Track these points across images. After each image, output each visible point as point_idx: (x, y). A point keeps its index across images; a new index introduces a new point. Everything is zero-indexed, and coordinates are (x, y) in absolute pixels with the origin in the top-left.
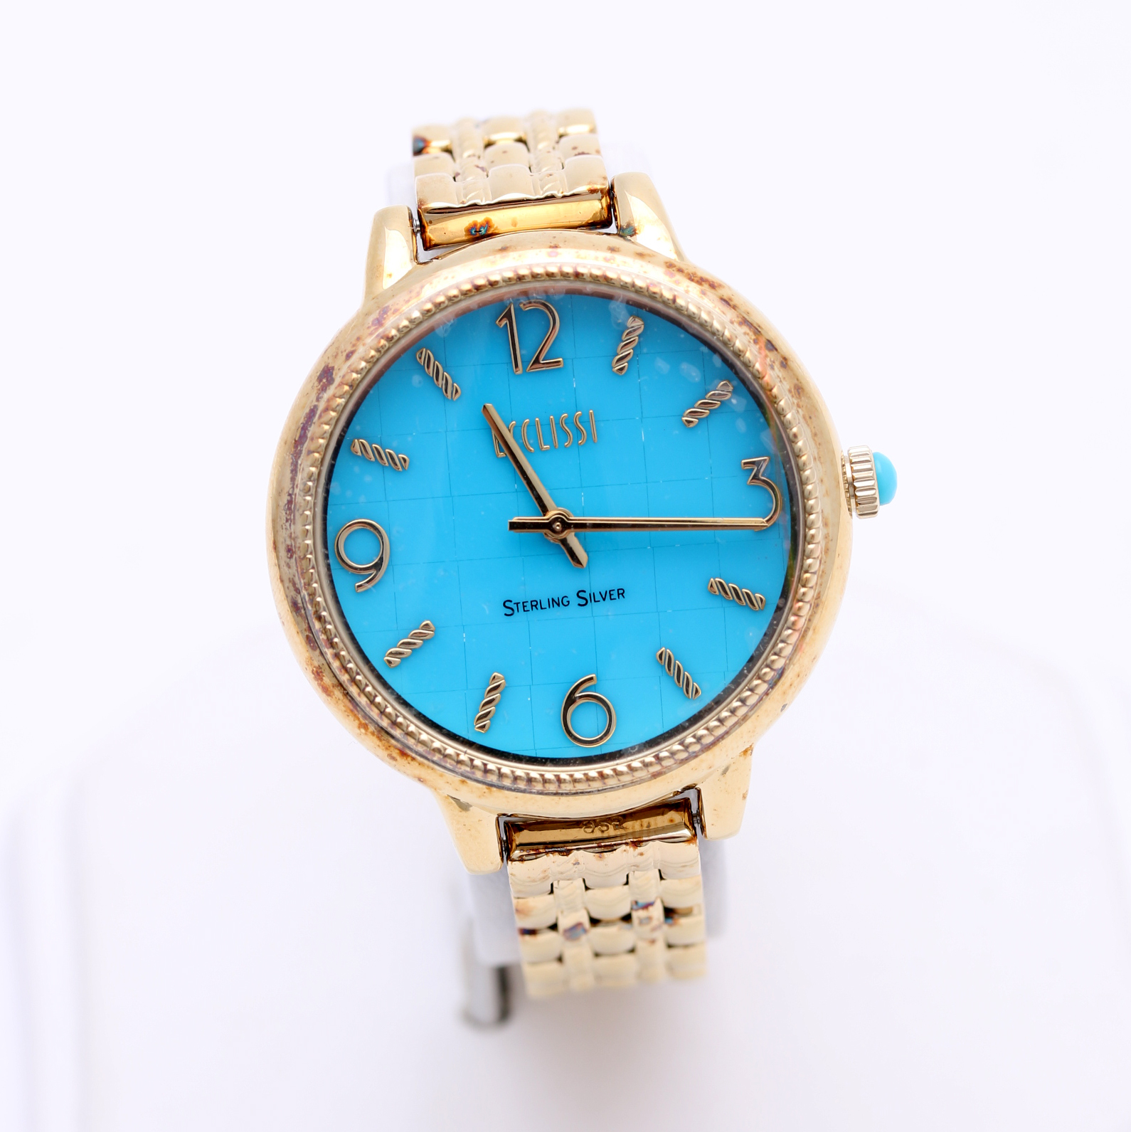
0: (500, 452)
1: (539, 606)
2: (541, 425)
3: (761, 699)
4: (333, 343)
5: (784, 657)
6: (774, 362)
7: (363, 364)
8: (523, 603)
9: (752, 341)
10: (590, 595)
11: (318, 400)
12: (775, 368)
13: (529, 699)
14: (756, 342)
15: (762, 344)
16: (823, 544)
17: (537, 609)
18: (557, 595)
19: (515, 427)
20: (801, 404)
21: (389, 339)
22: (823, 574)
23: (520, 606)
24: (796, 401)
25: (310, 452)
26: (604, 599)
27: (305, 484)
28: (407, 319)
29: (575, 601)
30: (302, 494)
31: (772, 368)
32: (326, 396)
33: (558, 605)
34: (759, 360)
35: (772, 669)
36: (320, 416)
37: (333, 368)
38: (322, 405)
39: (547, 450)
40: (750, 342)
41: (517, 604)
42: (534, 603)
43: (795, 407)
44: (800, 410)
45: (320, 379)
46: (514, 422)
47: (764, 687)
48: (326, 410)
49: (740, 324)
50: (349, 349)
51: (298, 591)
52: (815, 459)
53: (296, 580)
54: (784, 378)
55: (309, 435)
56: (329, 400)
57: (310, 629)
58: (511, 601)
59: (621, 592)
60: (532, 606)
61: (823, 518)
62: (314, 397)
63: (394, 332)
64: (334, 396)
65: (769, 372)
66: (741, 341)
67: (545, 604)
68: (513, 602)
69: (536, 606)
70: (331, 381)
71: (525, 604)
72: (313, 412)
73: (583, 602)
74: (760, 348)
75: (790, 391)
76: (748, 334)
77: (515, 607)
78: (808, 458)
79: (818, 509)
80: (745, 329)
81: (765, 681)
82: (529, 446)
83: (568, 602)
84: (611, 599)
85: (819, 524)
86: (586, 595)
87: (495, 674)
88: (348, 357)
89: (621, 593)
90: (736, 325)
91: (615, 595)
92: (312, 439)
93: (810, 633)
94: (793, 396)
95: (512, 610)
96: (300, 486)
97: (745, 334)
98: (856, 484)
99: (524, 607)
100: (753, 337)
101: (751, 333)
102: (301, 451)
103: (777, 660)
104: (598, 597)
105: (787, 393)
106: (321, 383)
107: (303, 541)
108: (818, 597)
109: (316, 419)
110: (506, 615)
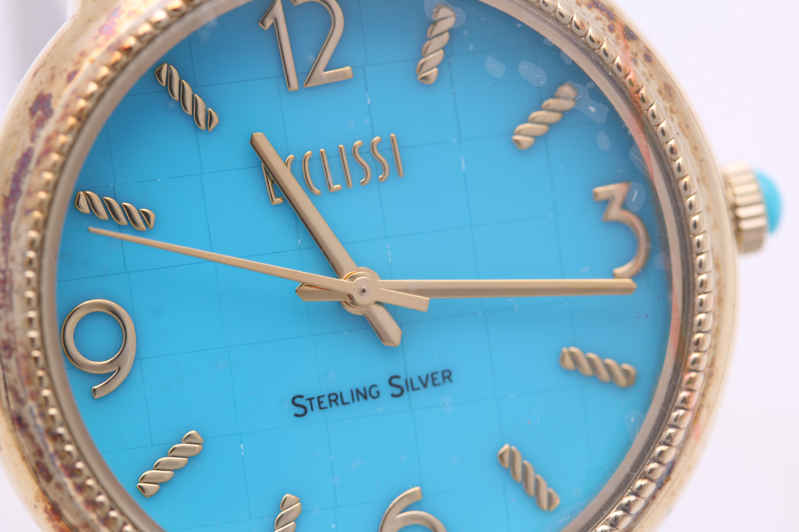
0: (276, 197)
1: (339, 401)
2: (328, 158)
3: (647, 505)
4: (45, 63)
5: (675, 447)
6: (636, 55)
7: (93, 87)
8: (318, 398)
9: (606, 28)
10: (406, 381)
11: (33, 138)
12: (639, 62)
13: (334, 526)
14: (611, 29)
15: (619, 30)
16: (715, 291)
17: (337, 404)
18: (362, 384)
19: (294, 161)
20: (674, 108)
21: (128, 51)
22: (716, 333)
23: (315, 402)
24: (668, 105)
25: (28, 212)
26: (425, 386)
27: (24, 255)
28: (148, 21)
29: (386, 390)
30: (20, 268)
31: (635, 62)
32: (44, 133)
33: (365, 397)
34: (619, 53)
35: (660, 463)
36: (39, 162)
37: (50, 96)
38: (39, 147)
39: (337, 191)
40: (604, 29)
41: (310, 400)
42: (333, 397)
43: (669, 113)
44: (674, 116)
45: (32, 112)
46: (291, 156)
47: (652, 487)
48: (47, 152)
49: (590, 6)
50: (71, 68)
51: (20, 401)
52: (698, 180)
53: (19, 387)
54: (651, 75)
55: (24, 188)
56: (49, 139)
57: (40, 453)
58: (301, 397)
59: (447, 374)
60: (330, 401)
61: (714, 258)
62: (26, 136)
63: (131, 42)
64: (57, 133)
65: (633, 67)
66: (594, 28)
67: (347, 398)
68: (306, 397)
69: (335, 401)
70: (48, 113)
71: (321, 399)
72: (27, 156)
73: (397, 391)
74: (617, 37)
75: (660, 92)
76: (601, 19)
77: (307, 404)
78: (691, 179)
79: (707, 247)
80: (595, 12)
81: (651, 480)
82: (314, 187)
83: (378, 392)
84: (434, 385)
85: (710, 266)
86: (401, 382)
87: (287, 495)
88: (70, 78)
89: (447, 376)
90: (584, 8)
91: (439, 378)
92: (30, 193)
93: (704, 412)
94: (664, 99)
95: (304, 408)
96: (19, 259)
97: (597, 18)
98: (742, 212)
99: (320, 403)
100: (608, 23)
101: (604, 18)
102: (14, 212)
103: (667, 450)
104: (417, 384)
105: (658, 94)
106: (36, 117)
107: (25, 332)
108: (712, 364)
109: (32, 166)
110: (296, 415)
